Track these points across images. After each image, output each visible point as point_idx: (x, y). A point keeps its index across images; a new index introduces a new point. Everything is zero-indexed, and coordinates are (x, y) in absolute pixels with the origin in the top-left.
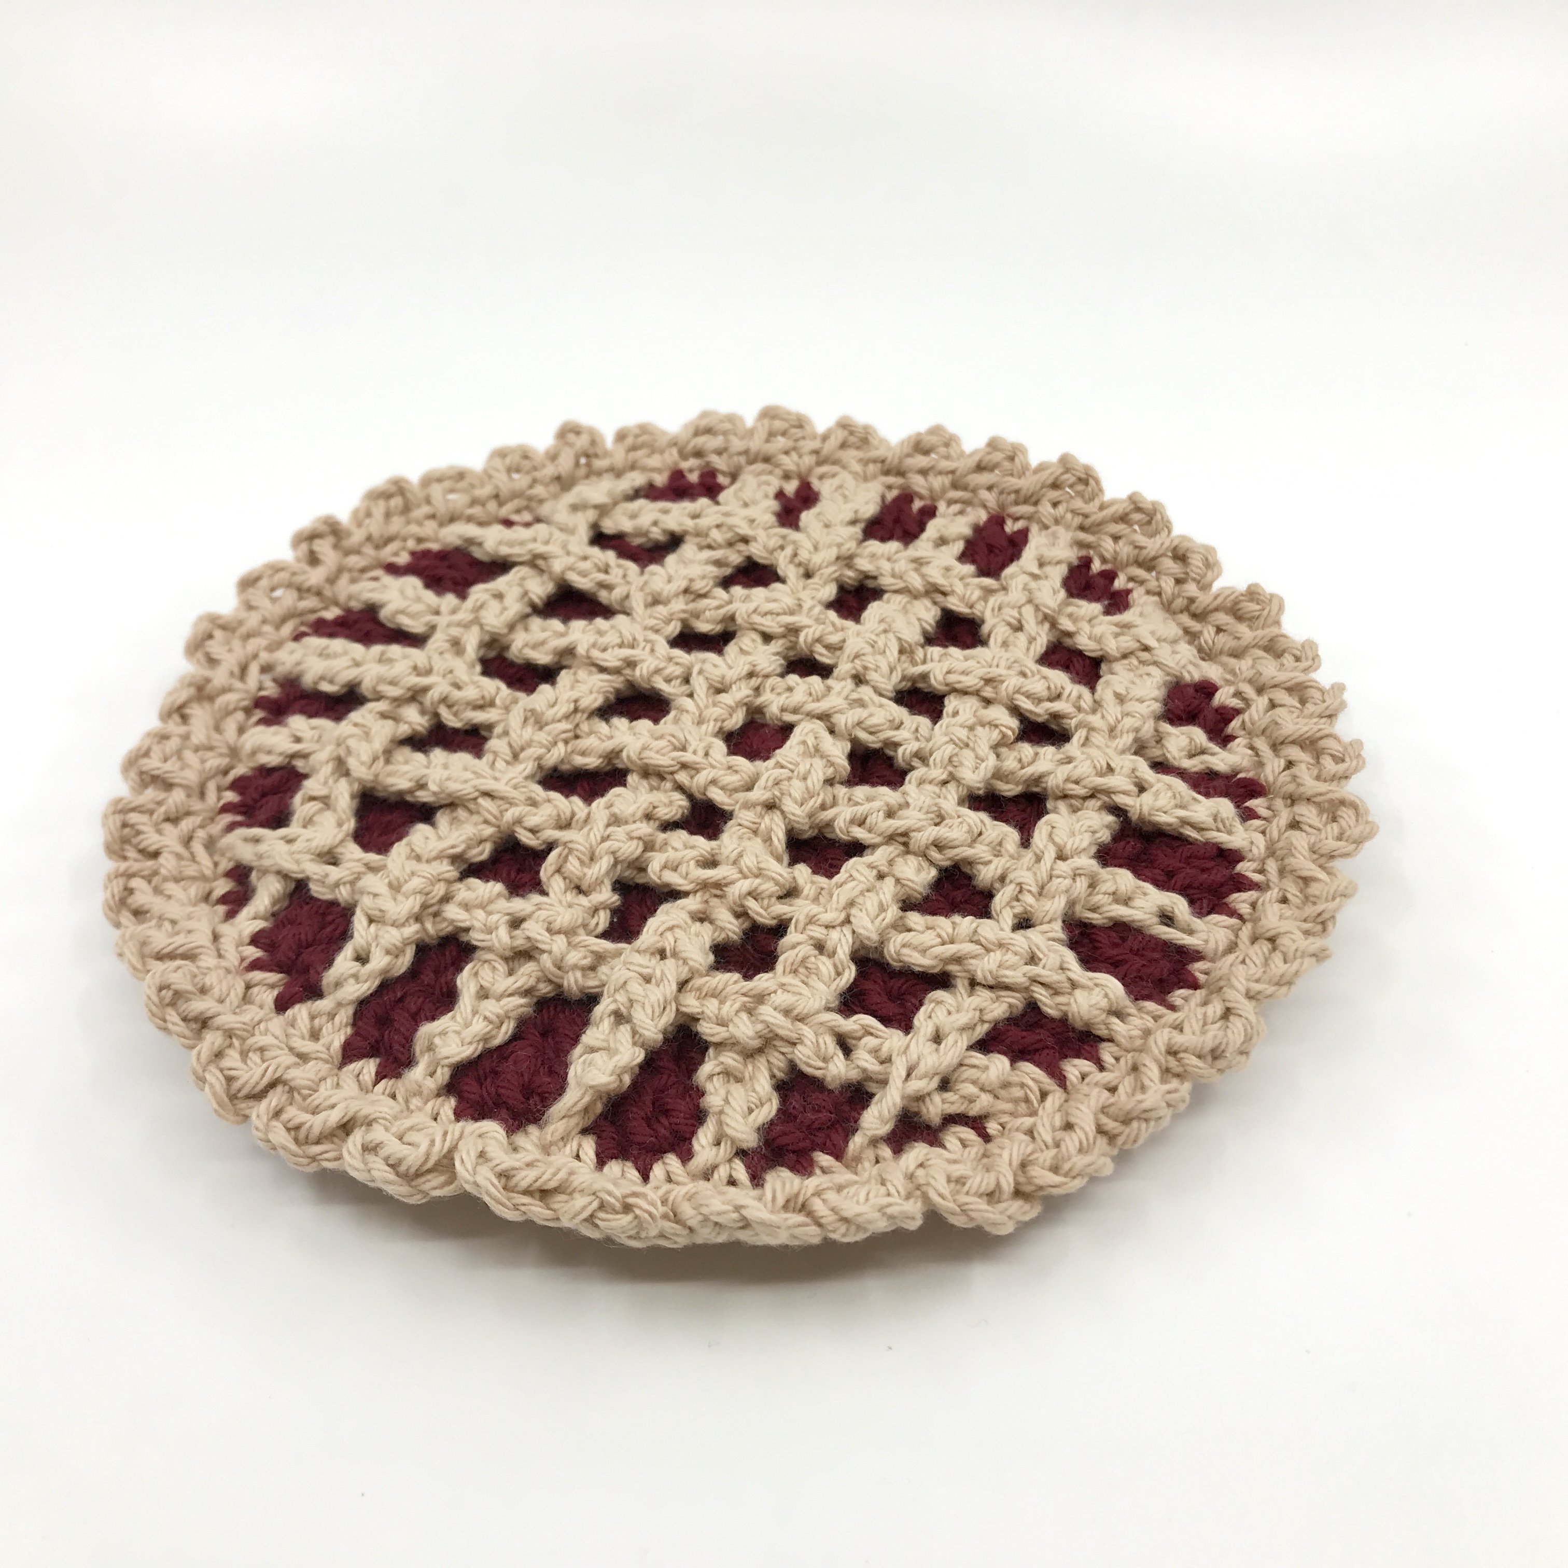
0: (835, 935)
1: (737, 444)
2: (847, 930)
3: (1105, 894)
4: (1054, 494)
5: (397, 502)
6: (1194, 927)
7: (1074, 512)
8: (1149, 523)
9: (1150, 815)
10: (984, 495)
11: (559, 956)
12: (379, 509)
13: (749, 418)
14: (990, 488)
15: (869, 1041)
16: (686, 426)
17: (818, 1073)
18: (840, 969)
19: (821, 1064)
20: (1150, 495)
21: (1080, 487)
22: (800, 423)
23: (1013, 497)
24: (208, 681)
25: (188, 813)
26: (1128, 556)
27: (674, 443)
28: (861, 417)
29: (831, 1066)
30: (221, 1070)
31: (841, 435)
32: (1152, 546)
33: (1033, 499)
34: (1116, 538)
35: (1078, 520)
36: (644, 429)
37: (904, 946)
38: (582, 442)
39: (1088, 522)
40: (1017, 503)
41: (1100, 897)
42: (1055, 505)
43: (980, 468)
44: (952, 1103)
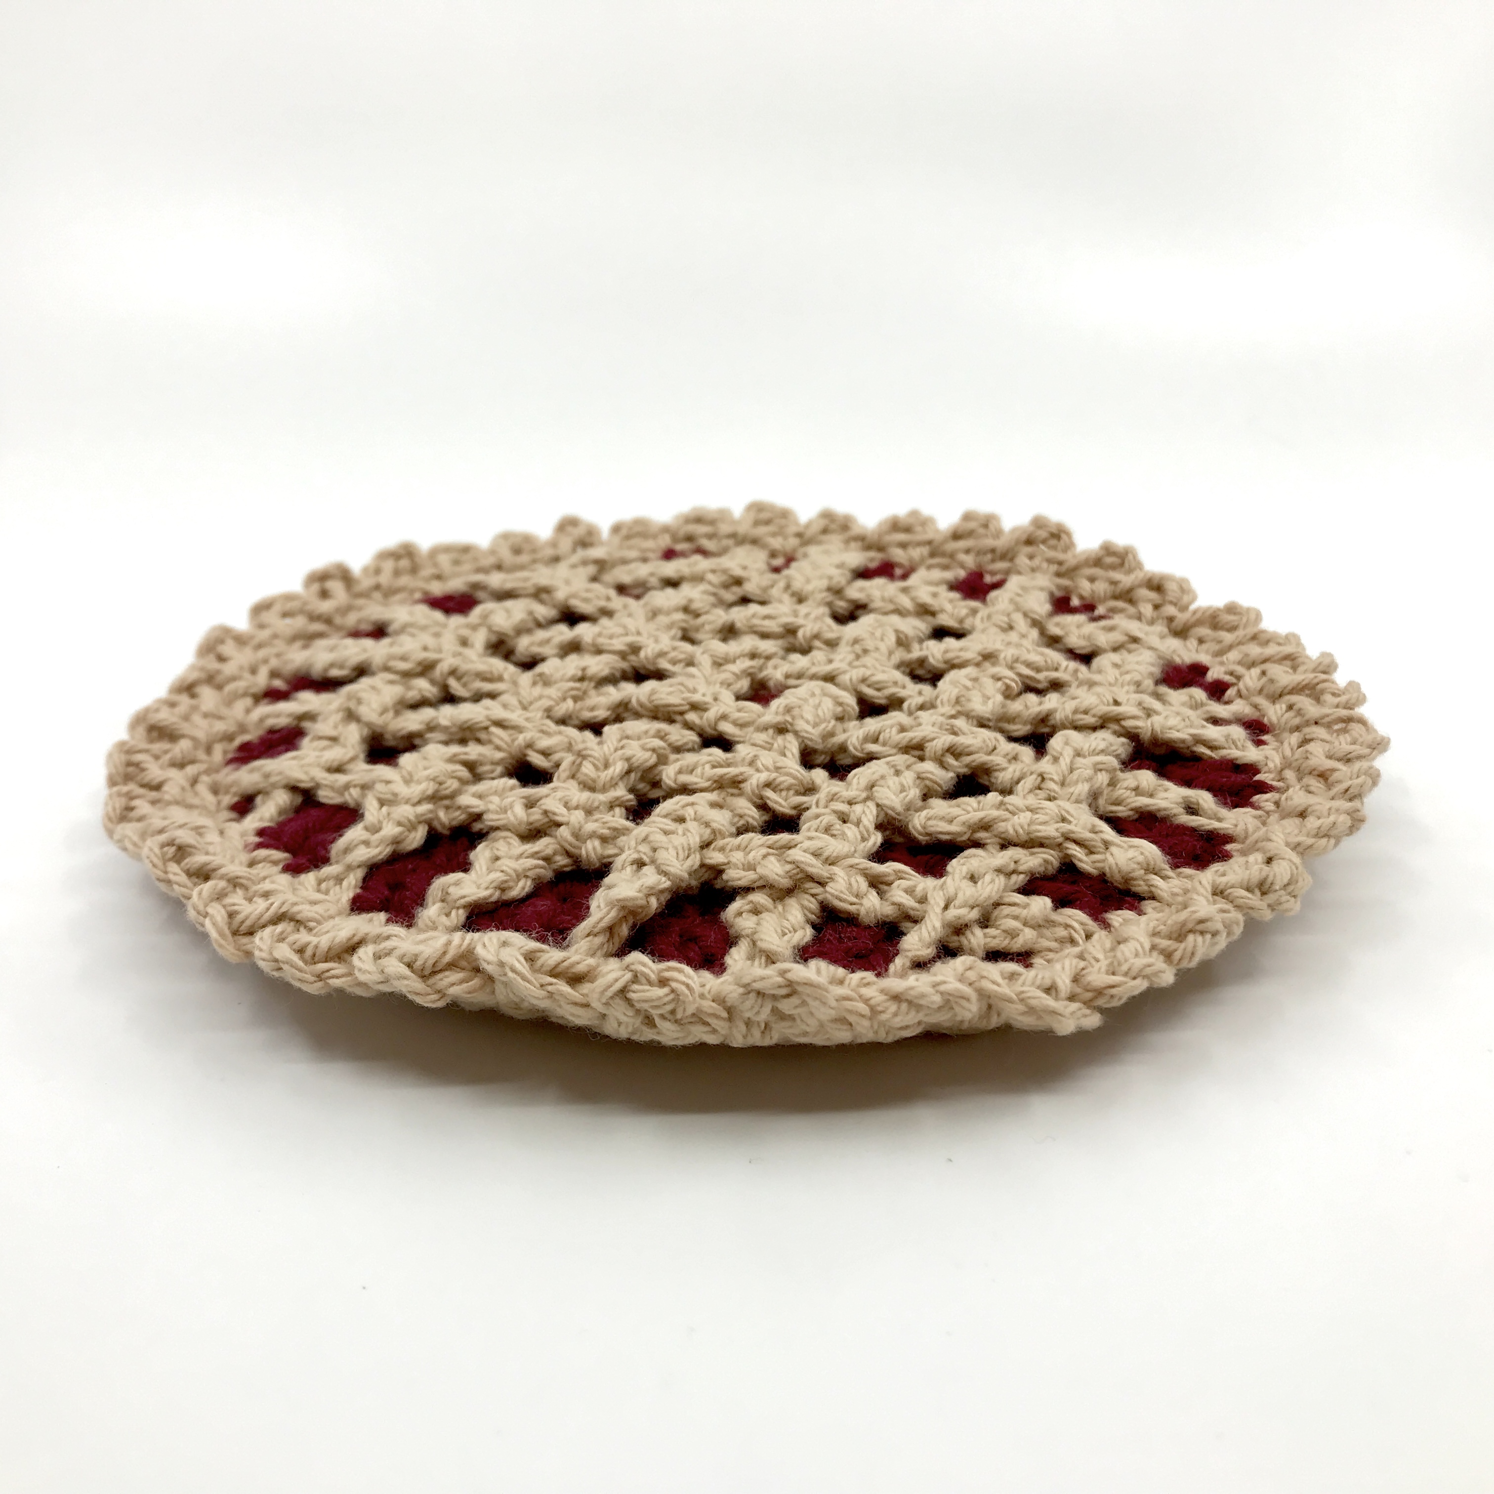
0: (858, 808)
1: (725, 529)
2: (871, 805)
3: (1126, 788)
4: (1029, 549)
5: (404, 563)
6: (1220, 815)
7: (1050, 561)
8: (1122, 564)
9: (1162, 732)
10: (962, 557)
11: (577, 825)
12: (388, 566)
13: (737, 510)
14: (967, 551)
15: (904, 883)
16: (677, 517)
17: (852, 908)
18: (866, 835)
19: (854, 900)
20: (1121, 541)
21: (1053, 542)
22: (785, 514)
23: (989, 556)
24: (218, 672)
25: (192, 762)
26: (1105, 593)
27: (666, 529)
28: (841, 508)
29: (865, 901)
30: (224, 906)
31: (823, 523)
32: (1126, 580)
33: (1007, 555)
34: (1092, 580)
35: (1054, 568)
36: (639, 522)
37: (929, 819)
38: (579, 532)
39: (1063, 569)
40: (993, 561)
41: (1121, 791)
42: (1031, 557)
43: (956, 536)
44: (994, 937)
